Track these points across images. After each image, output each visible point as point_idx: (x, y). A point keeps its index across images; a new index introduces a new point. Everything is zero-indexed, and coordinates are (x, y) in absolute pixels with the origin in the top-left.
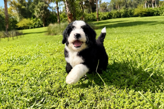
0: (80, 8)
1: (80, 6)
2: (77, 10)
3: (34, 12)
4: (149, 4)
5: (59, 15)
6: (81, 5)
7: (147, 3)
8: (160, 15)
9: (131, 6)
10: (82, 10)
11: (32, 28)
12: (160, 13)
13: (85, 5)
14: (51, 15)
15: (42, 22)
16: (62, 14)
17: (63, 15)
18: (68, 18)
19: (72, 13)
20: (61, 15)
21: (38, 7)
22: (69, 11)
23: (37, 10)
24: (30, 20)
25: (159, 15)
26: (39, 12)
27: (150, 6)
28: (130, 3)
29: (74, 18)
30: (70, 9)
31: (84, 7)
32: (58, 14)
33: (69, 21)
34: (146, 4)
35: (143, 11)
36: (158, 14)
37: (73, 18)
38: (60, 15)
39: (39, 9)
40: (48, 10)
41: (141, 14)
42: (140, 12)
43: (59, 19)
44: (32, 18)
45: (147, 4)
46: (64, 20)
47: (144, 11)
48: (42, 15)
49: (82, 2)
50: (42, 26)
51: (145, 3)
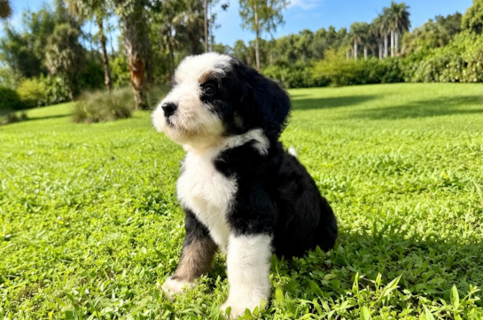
0: (164, 46)
1: (163, 41)
2: (157, 52)
3: (43, 57)
4: (368, 44)
5: (107, 62)
6: (165, 38)
7: (361, 43)
8: (406, 79)
9: (309, 55)
10: (168, 52)
11: (43, 105)
12: (404, 75)
13: (176, 37)
14: (87, 63)
15: (67, 87)
16: (117, 60)
17: (119, 64)
18: (131, 73)
19: (143, 61)
20: (114, 64)
21: (54, 41)
22: (133, 53)
23: (52, 52)
24: (39, 82)
25: (402, 81)
26: (58, 56)
27: (369, 53)
28: (303, 45)
29: (149, 76)
30: (135, 46)
31: (173, 44)
32: (104, 60)
33: (134, 85)
34: (355, 47)
35: (345, 68)
36: (400, 76)
37: (145, 75)
38: (111, 62)
39: (55, 48)
40: (80, 46)
41: (338, 77)
42: (335, 73)
43: (109, 76)
44: (42, 75)
45: (359, 47)
46: (123, 79)
47: (349, 67)
48: (66, 66)
49: (169, 29)
50: (67, 100)
51: (353, 44)
